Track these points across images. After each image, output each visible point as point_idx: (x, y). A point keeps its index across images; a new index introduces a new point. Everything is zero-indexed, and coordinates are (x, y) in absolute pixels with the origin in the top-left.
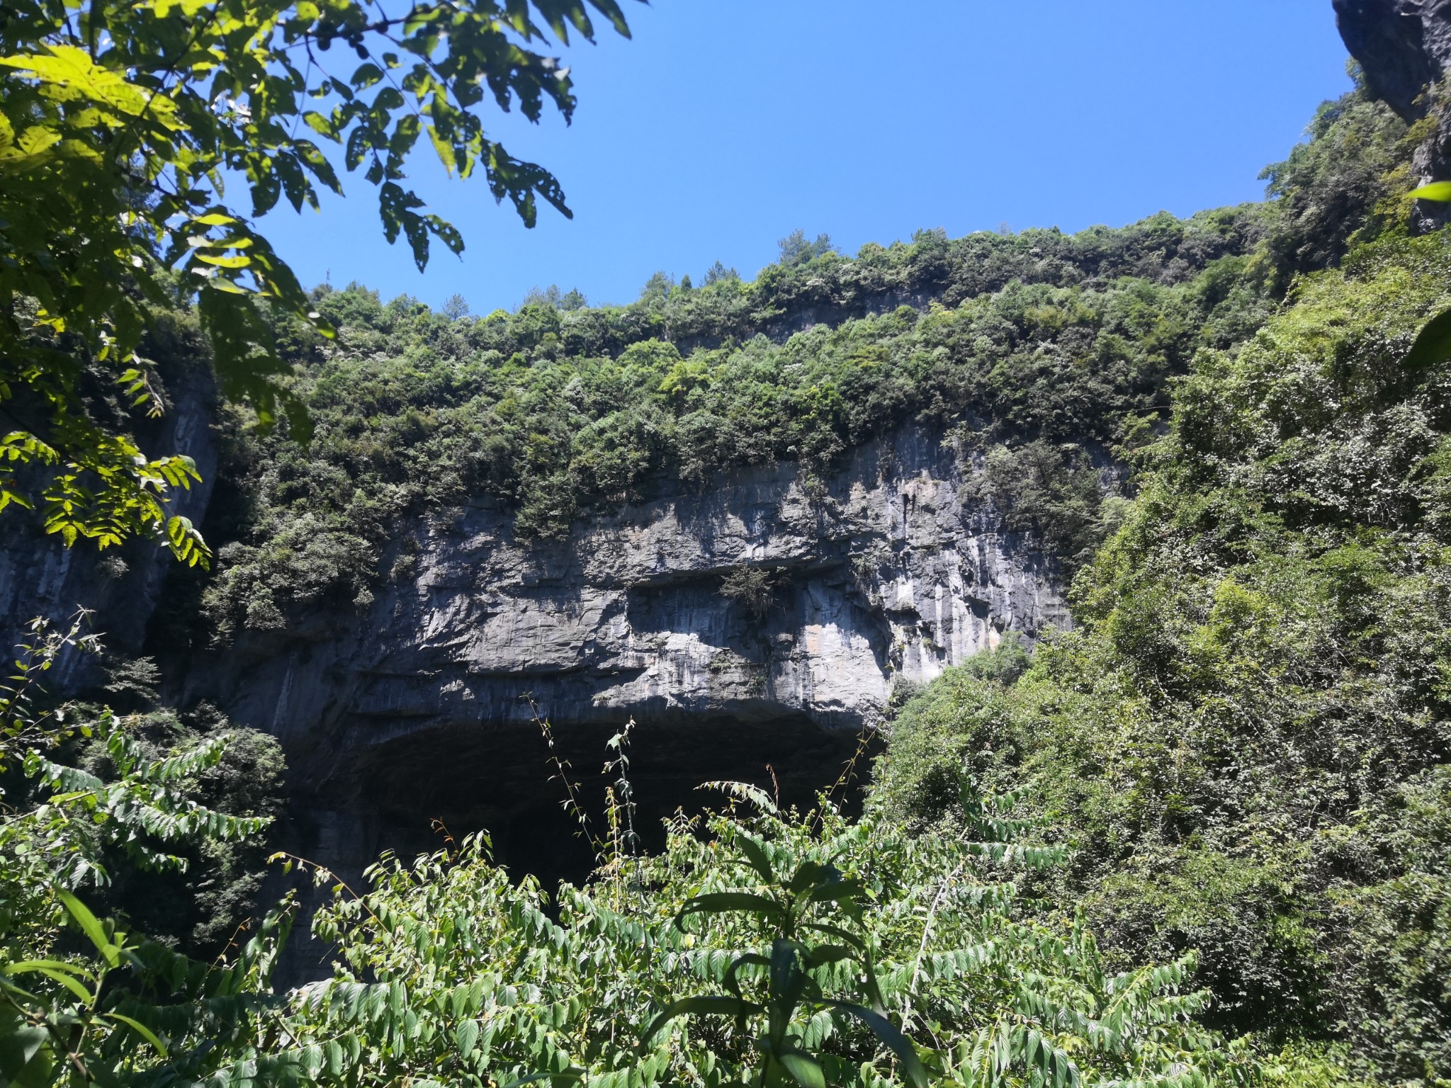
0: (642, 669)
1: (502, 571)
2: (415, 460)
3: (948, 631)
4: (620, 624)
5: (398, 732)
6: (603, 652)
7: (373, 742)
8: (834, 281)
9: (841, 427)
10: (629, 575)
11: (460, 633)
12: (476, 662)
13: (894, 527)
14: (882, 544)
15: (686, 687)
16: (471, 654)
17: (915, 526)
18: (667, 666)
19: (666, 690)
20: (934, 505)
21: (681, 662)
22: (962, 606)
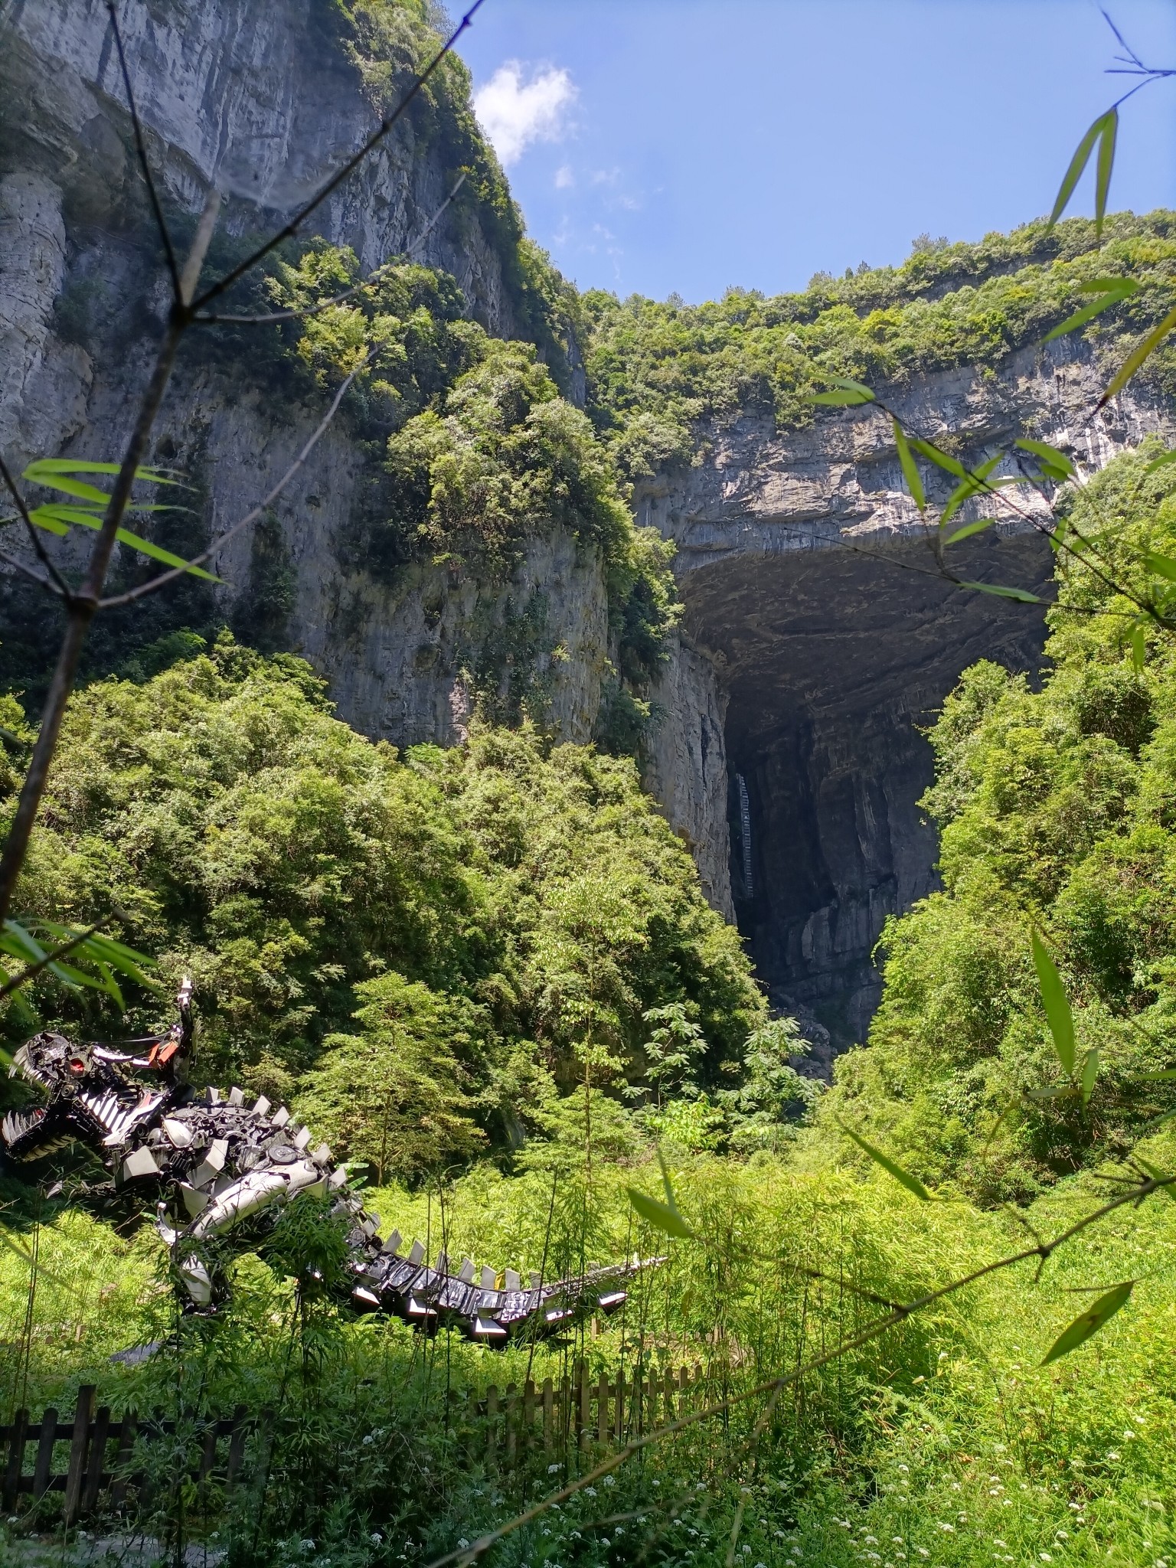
0: (872, 512)
1: (768, 455)
2: (700, 383)
3: (1097, 453)
4: (853, 486)
5: (708, 561)
6: (845, 503)
7: (693, 567)
8: (970, 259)
9: (1008, 336)
10: (857, 453)
11: (746, 494)
12: (760, 512)
13: (1051, 398)
14: (1042, 410)
15: (905, 520)
16: (757, 507)
17: (1066, 394)
18: (889, 508)
19: (889, 523)
20: (1079, 379)
21: (899, 506)
22: (1106, 438)
